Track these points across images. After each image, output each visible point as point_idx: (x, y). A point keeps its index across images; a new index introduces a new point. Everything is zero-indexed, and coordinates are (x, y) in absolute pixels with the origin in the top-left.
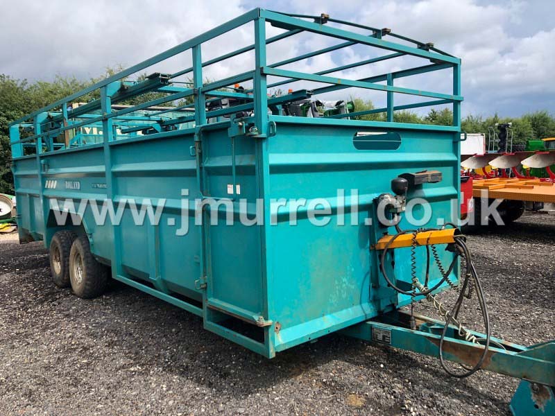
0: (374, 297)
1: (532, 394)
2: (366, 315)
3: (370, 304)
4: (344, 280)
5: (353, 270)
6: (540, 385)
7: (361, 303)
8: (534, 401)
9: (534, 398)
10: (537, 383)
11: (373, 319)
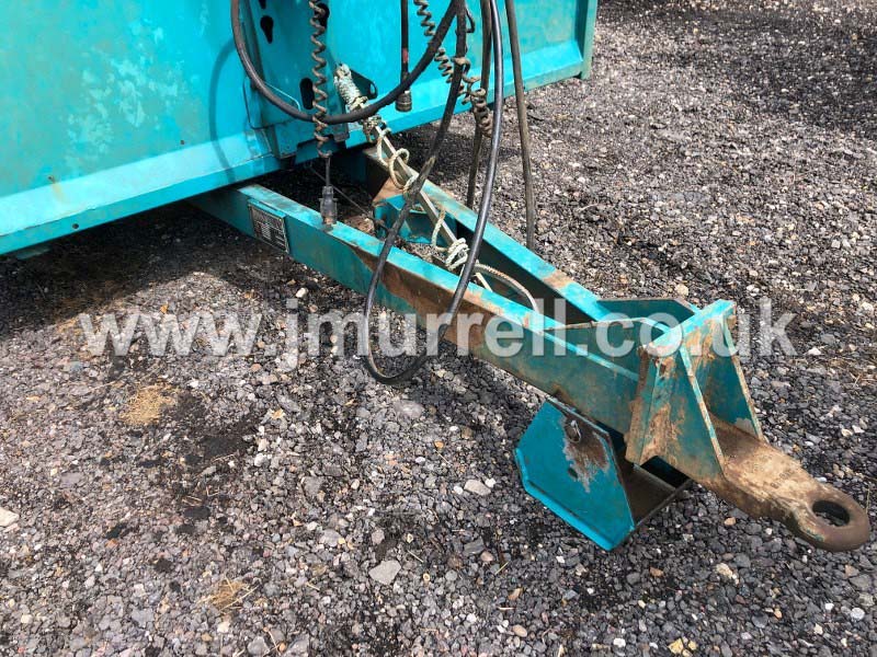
0: (263, 116)
1: (567, 442)
2: (229, 171)
3: (253, 137)
4: (125, 68)
5: (159, 33)
6: (585, 429)
7: (214, 136)
8: (568, 458)
9: (569, 453)
10: (579, 421)
11: (260, 181)
